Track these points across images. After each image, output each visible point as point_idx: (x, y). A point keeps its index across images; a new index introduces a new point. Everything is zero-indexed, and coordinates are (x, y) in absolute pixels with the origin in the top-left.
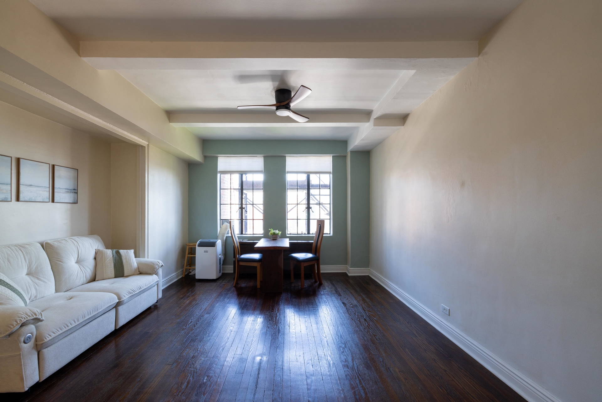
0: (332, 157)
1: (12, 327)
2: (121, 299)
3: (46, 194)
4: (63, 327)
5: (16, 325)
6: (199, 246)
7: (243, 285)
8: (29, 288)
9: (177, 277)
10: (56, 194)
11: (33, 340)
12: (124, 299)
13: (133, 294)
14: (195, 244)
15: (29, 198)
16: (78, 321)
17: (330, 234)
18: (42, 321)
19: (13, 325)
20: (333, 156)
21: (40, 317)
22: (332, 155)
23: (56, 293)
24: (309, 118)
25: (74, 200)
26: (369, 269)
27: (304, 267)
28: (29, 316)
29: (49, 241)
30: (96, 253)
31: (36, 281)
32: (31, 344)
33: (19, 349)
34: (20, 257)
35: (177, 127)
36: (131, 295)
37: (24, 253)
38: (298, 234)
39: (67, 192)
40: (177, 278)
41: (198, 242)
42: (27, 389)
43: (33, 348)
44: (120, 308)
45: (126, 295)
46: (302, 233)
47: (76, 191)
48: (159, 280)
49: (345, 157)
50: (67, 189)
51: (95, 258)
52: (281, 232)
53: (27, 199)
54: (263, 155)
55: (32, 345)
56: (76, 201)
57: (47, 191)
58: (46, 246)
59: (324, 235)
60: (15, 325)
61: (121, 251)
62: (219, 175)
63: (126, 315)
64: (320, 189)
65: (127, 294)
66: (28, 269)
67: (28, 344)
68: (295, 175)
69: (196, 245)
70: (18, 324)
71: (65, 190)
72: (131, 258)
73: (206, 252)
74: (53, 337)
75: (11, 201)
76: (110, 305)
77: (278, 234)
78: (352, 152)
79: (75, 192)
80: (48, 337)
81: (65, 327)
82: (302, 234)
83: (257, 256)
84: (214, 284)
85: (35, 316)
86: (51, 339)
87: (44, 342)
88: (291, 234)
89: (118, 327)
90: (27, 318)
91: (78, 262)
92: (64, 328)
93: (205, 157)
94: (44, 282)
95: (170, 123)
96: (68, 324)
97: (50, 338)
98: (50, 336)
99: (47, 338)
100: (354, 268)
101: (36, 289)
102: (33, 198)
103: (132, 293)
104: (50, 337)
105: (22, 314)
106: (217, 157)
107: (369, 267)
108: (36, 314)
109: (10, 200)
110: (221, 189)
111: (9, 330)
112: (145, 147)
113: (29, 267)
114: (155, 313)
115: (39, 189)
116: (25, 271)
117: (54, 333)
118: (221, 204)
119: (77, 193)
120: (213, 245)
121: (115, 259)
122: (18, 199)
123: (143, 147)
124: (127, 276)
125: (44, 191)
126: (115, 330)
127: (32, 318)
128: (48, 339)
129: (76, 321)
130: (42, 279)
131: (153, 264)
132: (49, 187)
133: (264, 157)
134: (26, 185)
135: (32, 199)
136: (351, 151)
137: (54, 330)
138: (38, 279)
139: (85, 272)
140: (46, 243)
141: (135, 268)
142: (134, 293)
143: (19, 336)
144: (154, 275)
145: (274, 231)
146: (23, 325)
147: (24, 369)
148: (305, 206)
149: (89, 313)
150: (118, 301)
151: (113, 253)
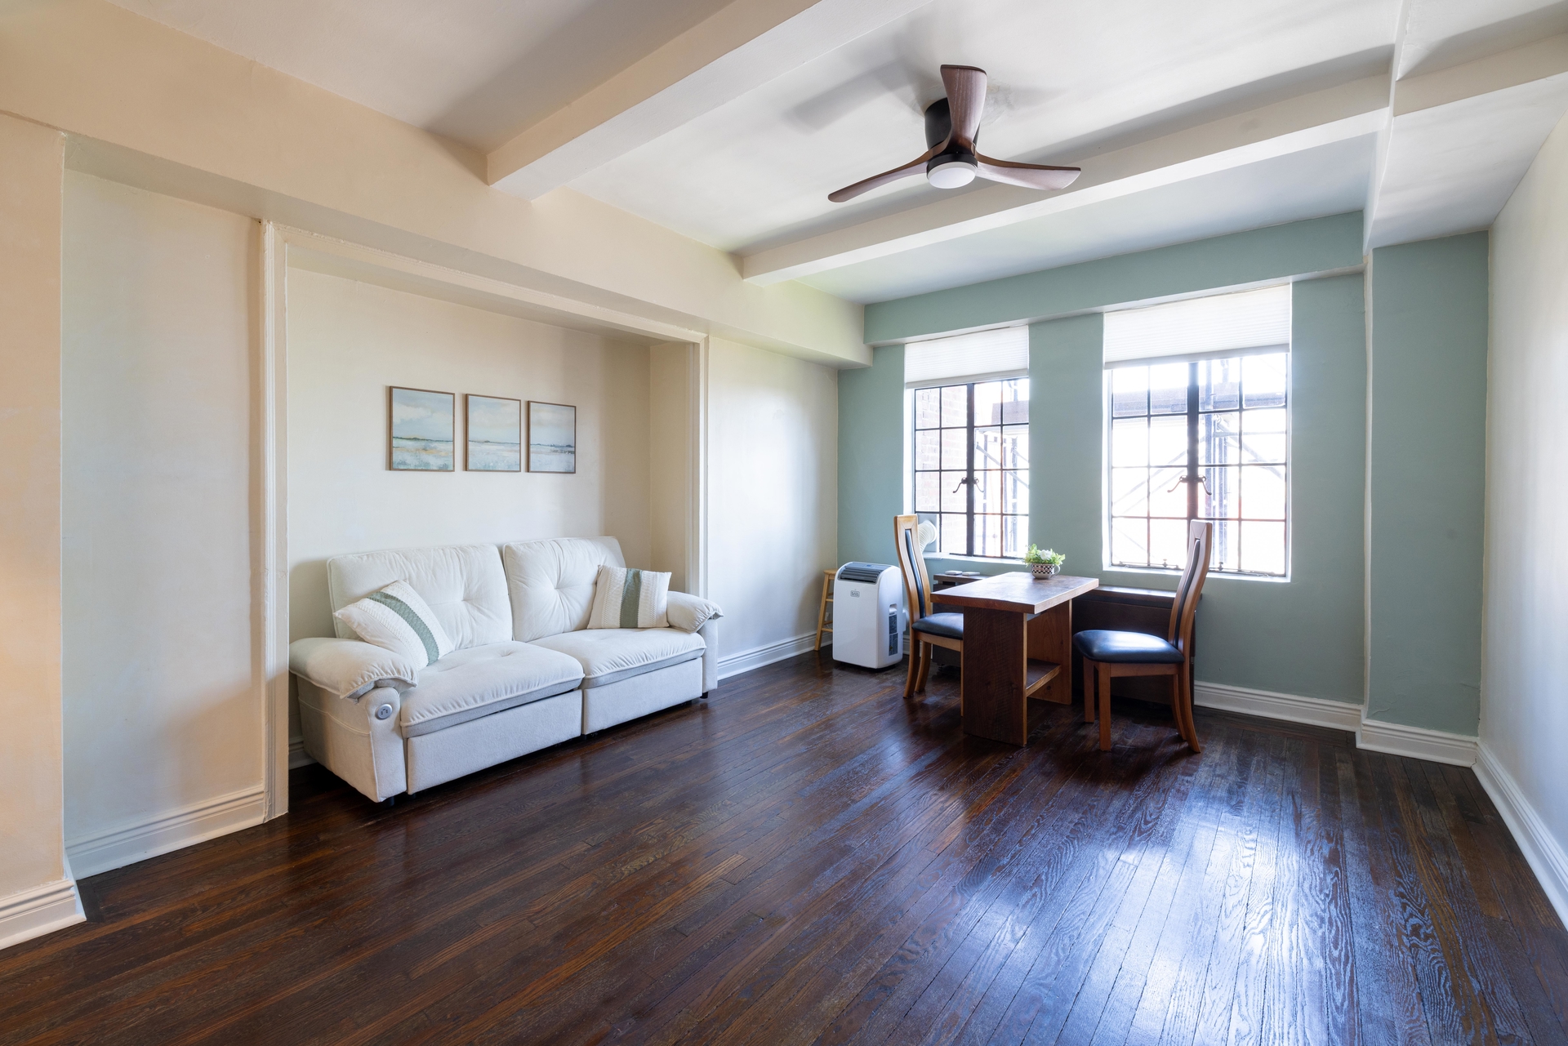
0: (1291, 285)
1: (355, 685)
2: (590, 674)
3: (514, 456)
4: (450, 706)
5: (362, 683)
6: (841, 578)
7: (931, 699)
8: (460, 625)
9: (799, 647)
10: (532, 456)
11: (393, 717)
12: (596, 675)
13: (624, 668)
14: (833, 572)
16: (483, 699)
17: (1284, 576)
18: (414, 685)
19: (357, 683)
20: (1295, 284)
21: (408, 679)
22: (1291, 279)
23: (514, 641)
24: (1079, 169)
25: (569, 466)
26: (1473, 739)
27: (1112, 679)
28: (387, 673)
29: (512, 544)
30: (599, 573)
31: (476, 613)
32: (390, 721)
33: (368, 726)
34: (454, 568)
35: (767, 283)
36: (618, 669)
37: (462, 562)
38: (1149, 567)
39: (555, 451)
40: (796, 651)
41: (843, 568)
42: (382, 800)
43: (393, 730)
44: (592, 693)
45: (603, 667)
46: (1165, 565)
47: (573, 449)
48: (705, 647)
49: (1359, 275)
50: (554, 446)
51: (596, 583)
52: (1063, 557)
53: (479, 466)
54: (1026, 320)
55: (392, 726)
56: (572, 469)
57: (516, 451)
58: (506, 555)
59: (1209, 575)
60: (360, 683)
61: (646, 575)
62: (908, 394)
63: (608, 711)
64: (1241, 410)
65: (609, 665)
66: (465, 590)
67: (382, 721)
68: (1142, 369)
69: (834, 575)
70: (365, 682)
72: (657, 590)
73: (855, 594)
74: (427, 718)
75: (453, 471)
76: (560, 681)
77: (1050, 562)
78: (1386, 252)
79: (569, 452)
80: (418, 718)
81: (454, 707)
82: (1165, 567)
83: (956, 621)
84: (873, 681)
85: (397, 675)
86: (422, 723)
87: (409, 724)
88: (1124, 566)
89: (587, 733)
90: (381, 674)
91: (559, 587)
92: (452, 708)
93: (875, 350)
94: (488, 616)
95: (743, 279)
96: (460, 701)
97: (422, 719)
98: (423, 716)
99: (415, 718)
100: (1388, 721)
101: (472, 628)
102: (492, 464)
103: (622, 665)
104: (421, 717)
105: (377, 666)
106: (902, 346)
107: (1477, 735)
108: (399, 672)
110: (916, 430)
111: (350, 690)
112: (698, 344)
113: (467, 588)
114: (697, 720)
115: (502, 447)
116: (460, 594)
117: (431, 713)
118: (916, 471)
119: (574, 453)
120: (871, 577)
121: (628, 589)
122: (466, 468)
123: (695, 345)
124: (644, 628)
125: (511, 451)
126: (582, 735)
127: (392, 676)
128: (417, 721)
129: (478, 699)
130: (486, 611)
131: (695, 608)
132: (521, 444)
133: (1031, 325)
134: (479, 442)
135: (489, 467)
136: (1376, 250)
137: (432, 708)
138: (479, 610)
139: (569, 609)
140: (507, 547)
141: (660, 612)
142: (627, 667)
143: (368, 703)
144: (696, 635)
145: (1039, 552)
146: (377, 686)
147: (376, 762)
148: (1185, 473)
149: (509, 689)
150: (583, 676)
151: (627, 577)
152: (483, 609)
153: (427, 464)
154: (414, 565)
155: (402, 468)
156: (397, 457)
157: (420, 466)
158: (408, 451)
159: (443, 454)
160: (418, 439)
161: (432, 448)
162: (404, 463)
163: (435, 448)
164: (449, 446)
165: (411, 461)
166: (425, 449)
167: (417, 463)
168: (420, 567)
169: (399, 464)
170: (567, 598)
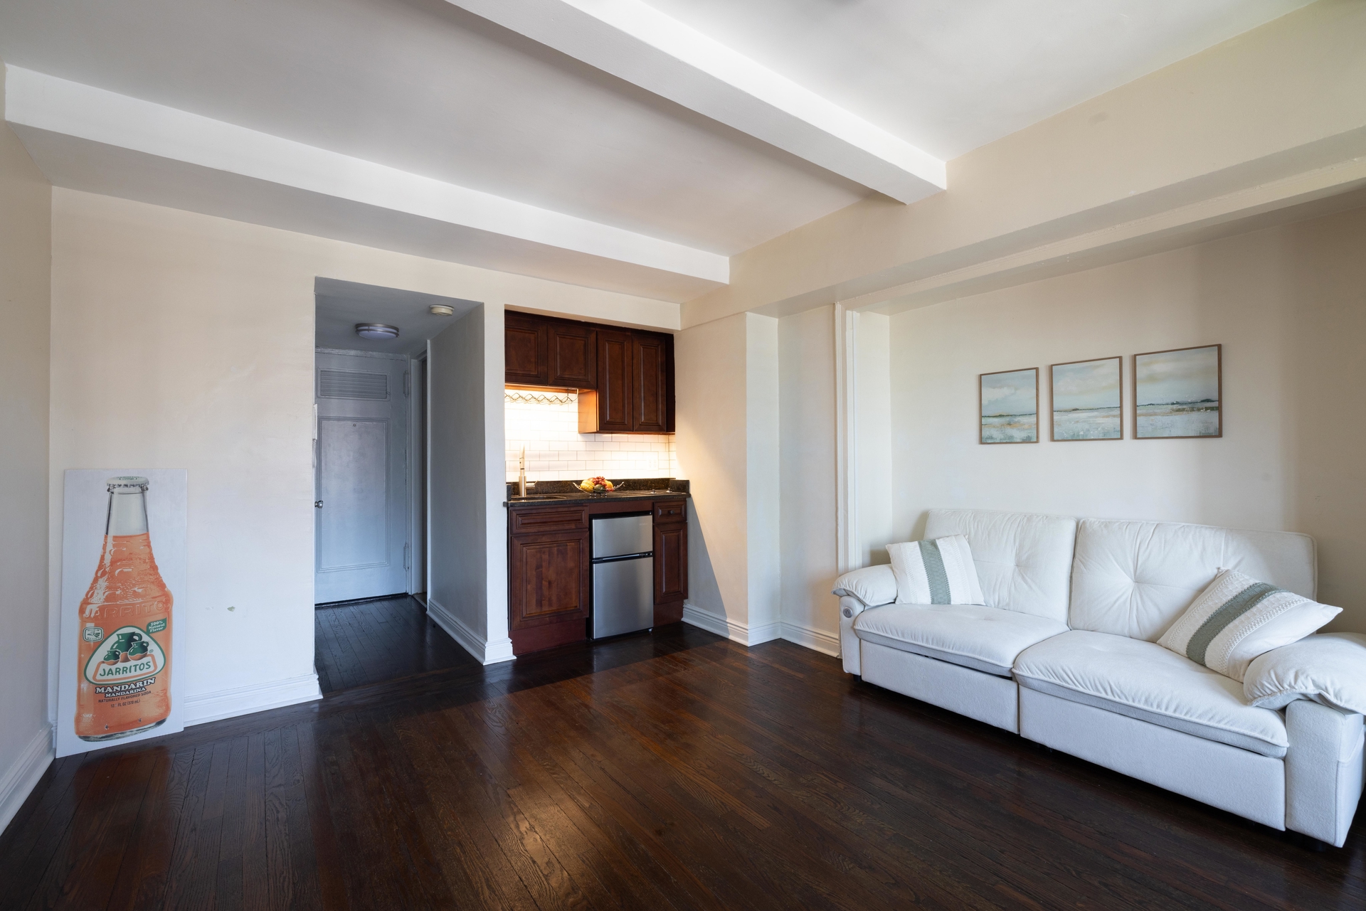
2: (1015, 668)
4: (880, 628)
13: (1068, 685)
15: (1072, 434)
16: (903, 635)
21: (861, 597)
30: (1214, 578)
34: (1009, 533)
45: (1034, 668)
47: (1216, 404)
48: (1284, 744)
58: (1080, 531)
65: (1045, 671)
66: (1018, 554)
67: (847, 618)
71: (1170, 406)
74: (864, 629)
81: (882, 630)
91: (1138, 581)
96: (887, 628)
98: (863, 626)
109: (1035, 440)
115: (1095, 413)
117: (868, 627)
124: (1208, 670)
132: (1121, 407)
139: (1137, 610)
140: (1083, 521)
142: (1074, 687)
146: (847, 594)
149: (925, 638)
150: (1009, 666)
152: (1027, 578)
153: (1012, 437)
154: (976, 524)
155: (990, 442)
156: (986, 433)
157: (1005, 439)
158: (994, 427)
159: (1026, 426)
160: (1003, 416)
161: (1016, 423)
162: (991, 438)
163: (1019, 422)
164: (1033, 419)
165: (997, 435)
166: (1009, 424)
167: (1002, 437)
168: (980, 527)
169: (987, 438)
170: (1141, 596)
